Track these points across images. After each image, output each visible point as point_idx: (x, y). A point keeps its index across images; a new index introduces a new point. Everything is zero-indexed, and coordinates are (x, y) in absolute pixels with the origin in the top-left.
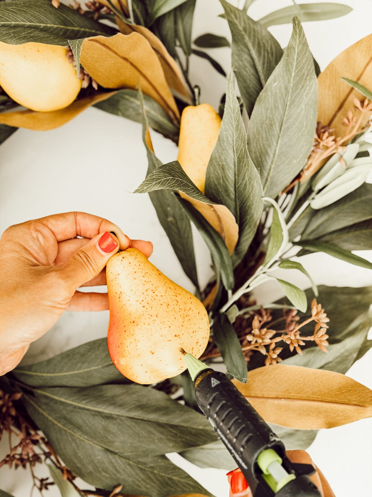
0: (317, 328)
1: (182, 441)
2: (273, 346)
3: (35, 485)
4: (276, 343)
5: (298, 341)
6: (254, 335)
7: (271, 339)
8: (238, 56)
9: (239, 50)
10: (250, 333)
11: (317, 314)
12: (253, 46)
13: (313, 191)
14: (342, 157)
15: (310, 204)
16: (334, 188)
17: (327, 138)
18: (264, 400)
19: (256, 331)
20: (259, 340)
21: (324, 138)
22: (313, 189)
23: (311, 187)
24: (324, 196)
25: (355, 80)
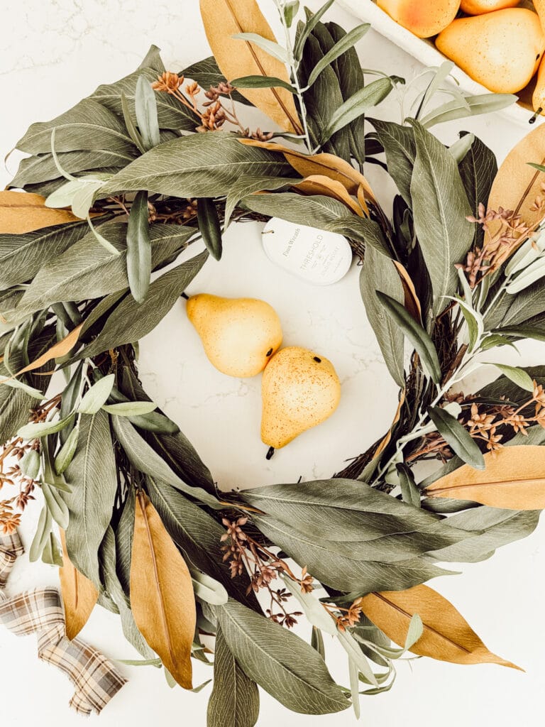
0: (538, 408)
1: (418, 546)
2: (494, 431)
3: (273, 598)
4: (497, 427)
5: (522, 422)
6: (474, 421)
7: (492, 423)
8: (393, 161)
9: (393, 156)
10: (470, 419)
11: (539, 395)
12: (407, 149)
13: (506, 277)
14: (535, 242)
15: (505, 290)
16: (530, 272)
17: (519, 224)
18: (492, 486)
19: (476, 417)
20: (480, 425)
21: (517, 225)
22: (506, 275)
23: (503, 273)
24: (520, 281)
25: (540, 164)
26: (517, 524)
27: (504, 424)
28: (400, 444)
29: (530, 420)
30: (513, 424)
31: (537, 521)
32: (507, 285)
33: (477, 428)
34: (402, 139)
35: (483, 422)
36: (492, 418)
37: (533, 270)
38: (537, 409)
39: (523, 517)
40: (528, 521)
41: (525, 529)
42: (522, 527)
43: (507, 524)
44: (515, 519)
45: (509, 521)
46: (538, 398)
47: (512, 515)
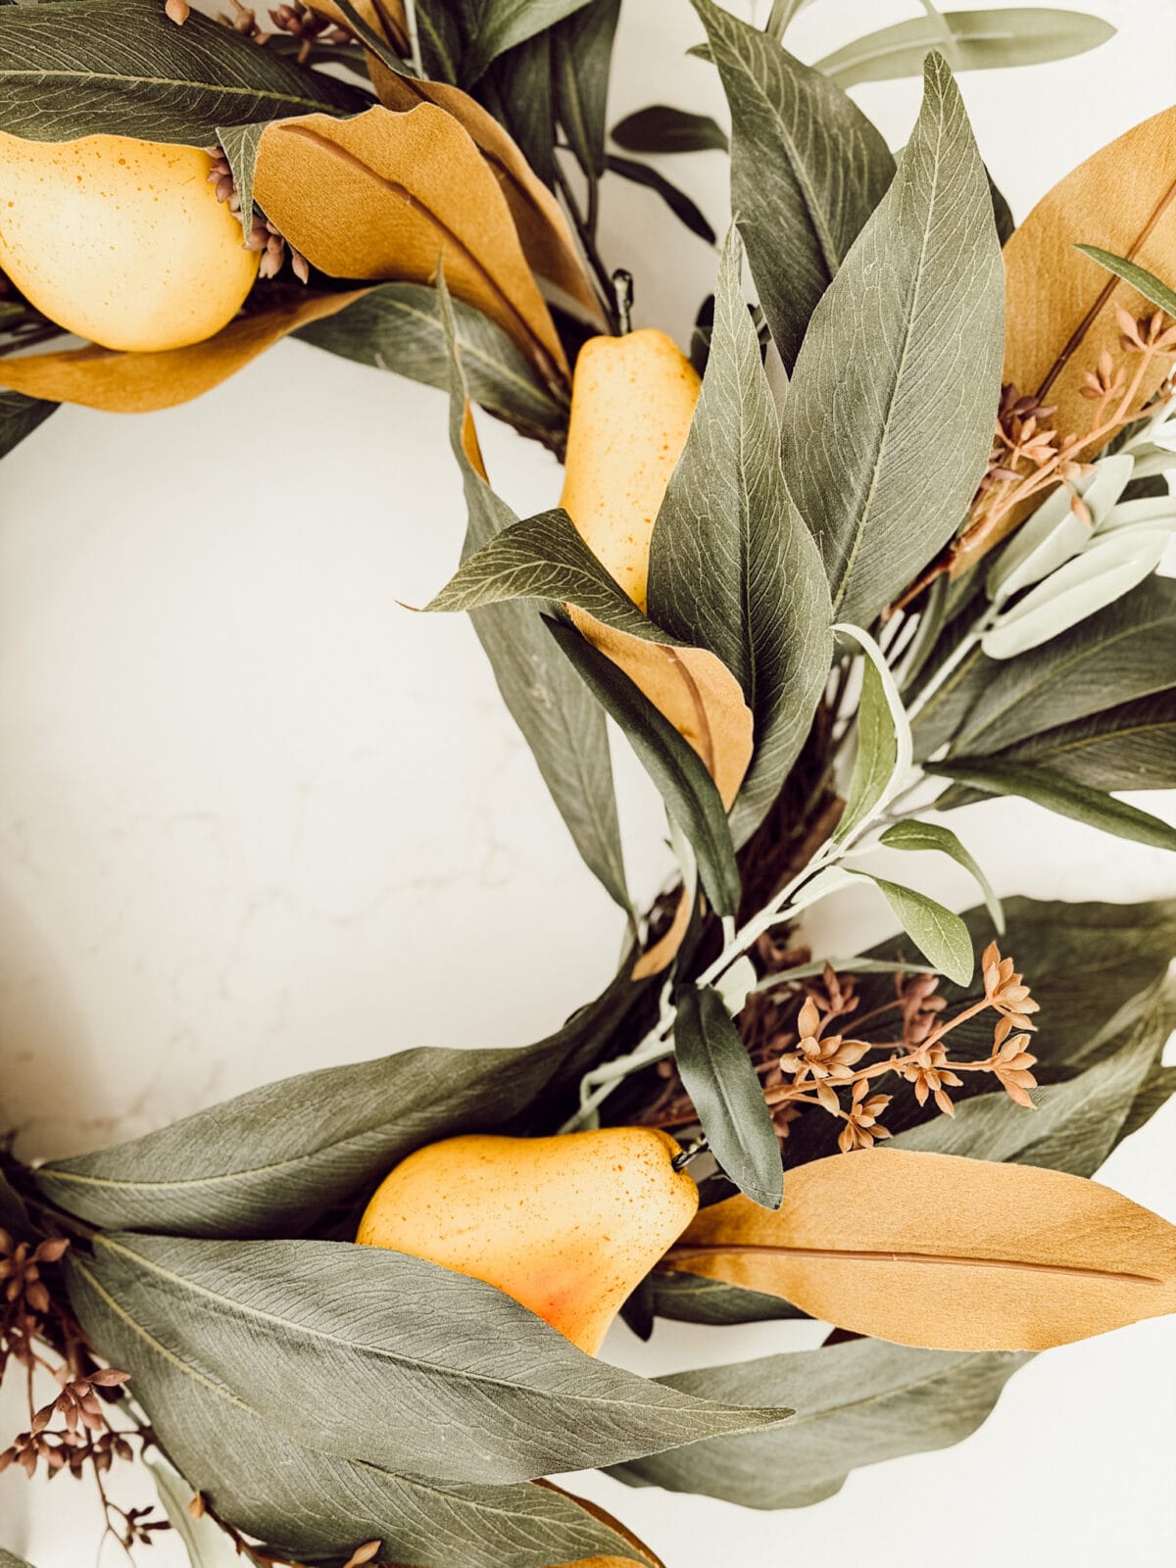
0: (1001, 1032)
2: (862, 1090)
3: (110, 1529)
4: (872, 1081)
5: (941, 1072)
6: (802, 1057)
7: (856, 1068)
8: (751, 176)
9: (754, 161)
10: (791, 1049)
11: (1002, 986)
12: (801, 146)
13: (988, 604)
14: (1080, 495)
15: (978, 644)
16: (1054, 593)
17: (1033, 436)
18: (836, 1260)
19: (810, 1045)
20: (820, 1072)
21: (1025, 436)
22: (990, 596)
23: (983, 591)
24: (1023, 620)
25: (1123, 254)
26: (920, 1409)
27: (893, 1072)
28: (594, 1088)
29: (974, 1066)
30: (911, 1077)
31: (991, 1405)
32: (989, 627)
33: (810, 1077)
34: (789, 105)
35: (827, 1062)
36: (858, 1050)
37: (1068, 587)
38: (1000, 1036)
39: (944, 1389)
40: (961, 1403)
41: (944, 1425)
42: (937, 1419)
43: (888, 1405)
44: (918, 1394)
45: (898, 1399)
46: (999, 999)
47: (913, 1379)
